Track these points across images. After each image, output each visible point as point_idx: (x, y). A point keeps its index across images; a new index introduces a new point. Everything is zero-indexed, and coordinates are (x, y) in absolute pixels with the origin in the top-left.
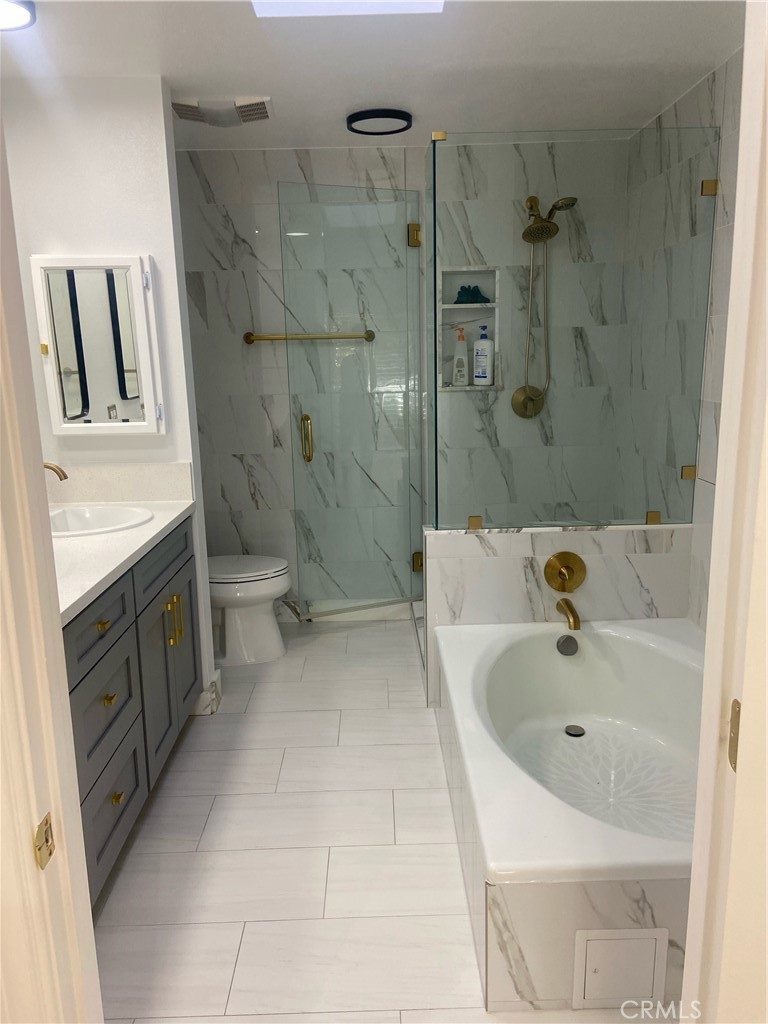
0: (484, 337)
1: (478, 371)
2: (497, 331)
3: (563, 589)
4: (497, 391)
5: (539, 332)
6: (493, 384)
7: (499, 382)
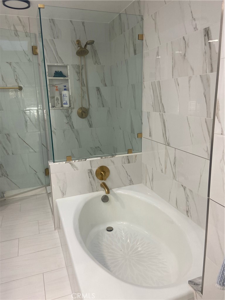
0: (65, 90)
1: (64, 102)
2: (70, 88)
3: (102, 179)
4: (72, 109)
5: (85, 88)
6: (70, 107)
7: (72, 106)
